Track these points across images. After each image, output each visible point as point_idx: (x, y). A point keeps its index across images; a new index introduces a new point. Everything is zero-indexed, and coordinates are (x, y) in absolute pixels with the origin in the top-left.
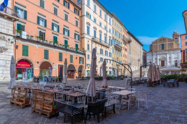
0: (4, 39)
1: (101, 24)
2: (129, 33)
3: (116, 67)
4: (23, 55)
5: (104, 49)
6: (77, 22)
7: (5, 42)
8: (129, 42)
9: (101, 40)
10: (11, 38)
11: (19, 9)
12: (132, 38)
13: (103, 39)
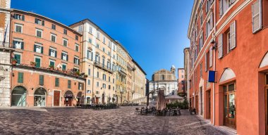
0: (2, 69)
1: (104, 49)
2: (133, 61)
3: (120, 94)
4: (19, 82)
5: (108, 75)
6: (77, 47)
7: (3, 71)
8: (134, 70)
9: (103, 65)
10: (8, 67)
11: (16, 42)
12: (136, 66)
13: (106, 64)
